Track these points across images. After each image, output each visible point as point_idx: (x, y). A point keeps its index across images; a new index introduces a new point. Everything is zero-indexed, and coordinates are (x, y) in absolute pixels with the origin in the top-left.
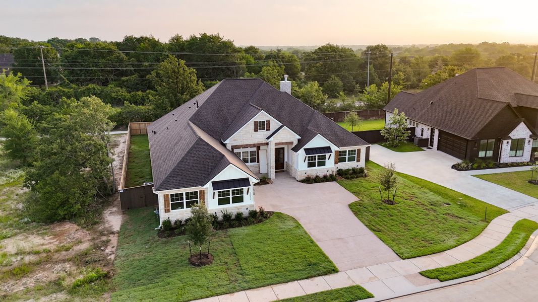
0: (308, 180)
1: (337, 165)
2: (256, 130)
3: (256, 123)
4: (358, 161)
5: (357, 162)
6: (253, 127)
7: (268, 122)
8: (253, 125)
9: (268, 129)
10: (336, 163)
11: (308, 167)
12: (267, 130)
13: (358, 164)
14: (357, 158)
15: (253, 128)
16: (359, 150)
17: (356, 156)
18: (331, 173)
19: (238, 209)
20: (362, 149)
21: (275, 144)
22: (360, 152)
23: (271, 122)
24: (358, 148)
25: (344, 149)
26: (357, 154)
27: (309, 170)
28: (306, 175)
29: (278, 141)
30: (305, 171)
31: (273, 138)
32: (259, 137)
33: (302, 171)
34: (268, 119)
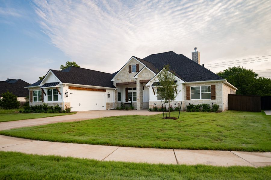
1: (189, 101)
2: (130, 72)
4: (214, 98)
5: (212, 99)
8: (128, 68)
9: (138, 71)
10: (188, 98)
11: (158, 99)
13: (213, 101)
14: (212, 95)
15: (128, 71)
17: (211, 92)
20: (218, 86)
21: (140, 81)
22: (215, 89)
23: (139, 65)
24: (212, 84)
25: (196, 85)
26: (212, 90)
27: (158, 102)
28: (155, 106)
29: (141, 79)
30: (154, 102)
31: (138, 76)
32: (132, 77)
33: (152, 102)
34: (138, 63)
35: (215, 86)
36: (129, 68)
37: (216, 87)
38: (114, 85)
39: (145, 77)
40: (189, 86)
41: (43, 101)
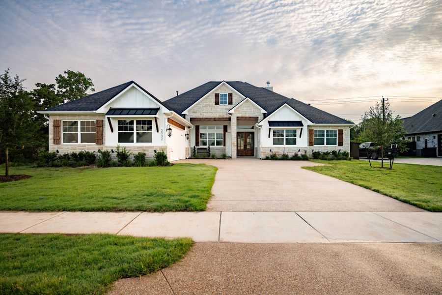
0: (273, 158)
1: (312, 148)
2: (217, 103)
3: (217, 96)
4: (341, 144)
5: (339, 145)
7: (230, 95)
8: (214, 97)
9: (231, 103)
10: (311, 144)
11: (274, 144)
12: (229, 104)
13: (340, 148)
14: (339, 141)
15: (214, 101)
16: (341, 132)
17: (337, 138)
18: (303, 153)
19: (144, 150)
20: (345, 130)
21: (237, 117)
22: (342, 134)
23: (233, 95)
24: (340, 128)
25: (321, 128)
26: (339, 135)
27: (275, 148)
28: (271, 153)
29: (240, 115)
30: (269, 148)
31: (235, 111)
32: (221, 111)
33: (266, 148)
34: (230, 92)
35: (342, 130)
36: (216, 98)
37: (344, 132)
39: (245, 113)
40: (313, 129)
41: (102, 143)
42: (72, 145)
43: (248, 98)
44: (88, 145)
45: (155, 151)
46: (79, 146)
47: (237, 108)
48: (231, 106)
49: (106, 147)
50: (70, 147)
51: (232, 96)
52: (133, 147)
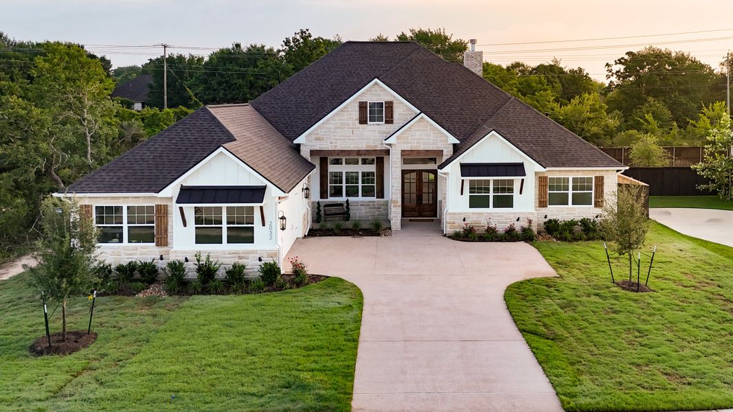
0: (468, 235)
1: (544, 211)
2: (363, 121)
3: (362, 106)
4: (599, 203)
5: (595, 206)
6: (355, 113)
7: (390, 105)
8: (358, 109)
9: (389, 121)
10: (542, 204)
11: (471, 206)
12: (387, 122)
13: (599, 211)
14: (596, 197)
15: (358, 117)
16: (600, 181)
17: (593, 192)
18: (526, 225)
19: (240, 258)
20: (608, 178)
21: (403, 151)
22: (602, 185)
23: (395, 105)
24: (598, 174)
25: (562, 173)
26: (596, 187)
27: (473, 214)
28: (463, 224)
29: (408, 147)
30: (461, 214)
31: (398, 138)
32: (371, 136)
33: (455, 214)
34: (388, 99)
35: (602, 178)
36: (360, 111)
37: (605, 181)
38: (302, 153)
39: (417, 143)
40: (545, 175)
41: (166, 244)
42: (113, 248)
43: (422, 114)
44: (142, 248)
45: (260, 260)
46: (125, 248)
47: (402, 133)
48: (390, 128)
49: (175, 252)
50: (109, 251)
51: (392, 107)
52: (222, 251)
